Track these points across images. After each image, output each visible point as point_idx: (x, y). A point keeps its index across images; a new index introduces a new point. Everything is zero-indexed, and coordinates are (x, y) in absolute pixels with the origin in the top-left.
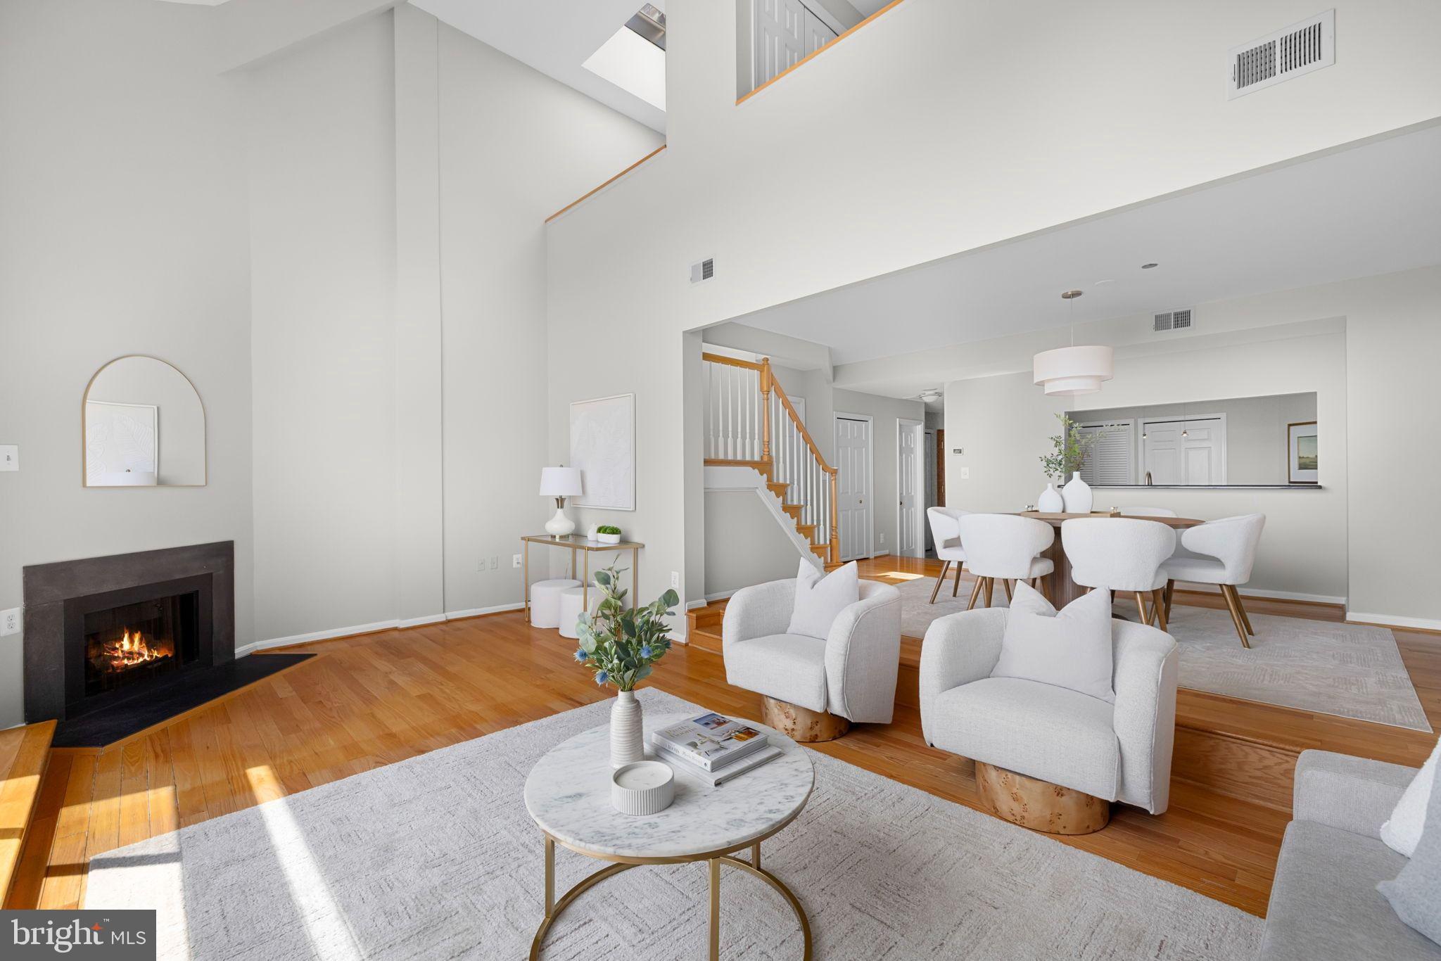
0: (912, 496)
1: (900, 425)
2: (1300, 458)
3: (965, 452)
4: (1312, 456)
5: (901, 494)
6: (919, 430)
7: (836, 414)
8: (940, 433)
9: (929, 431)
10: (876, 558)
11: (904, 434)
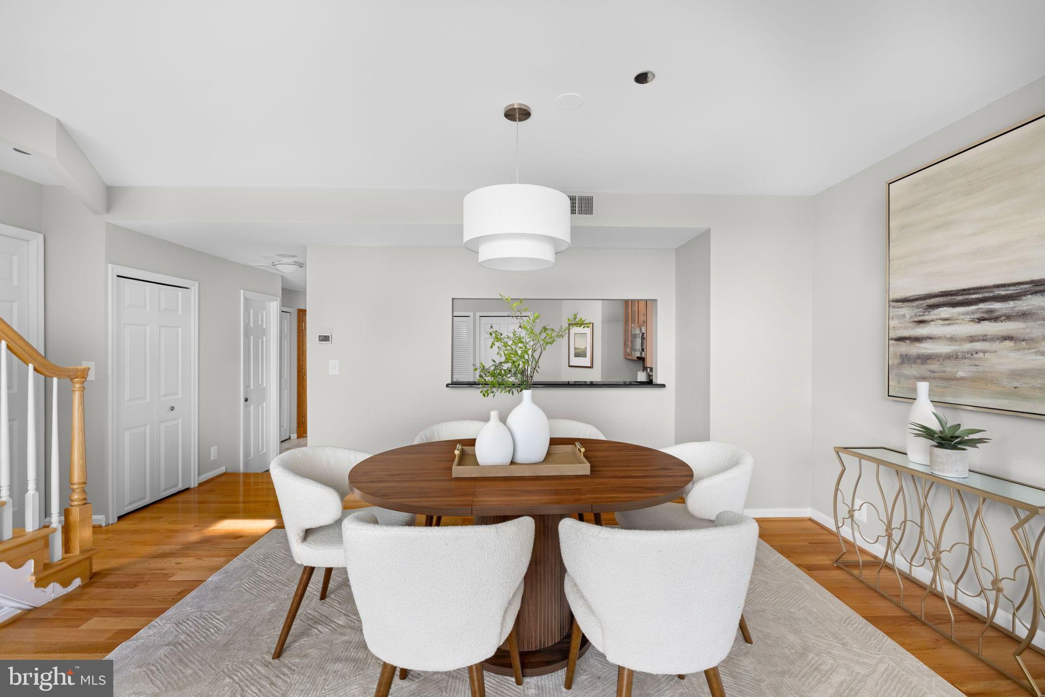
0: (264, 388)
1: (246, 299)
2: (575, 348)
3: (334, 339)
4: (583, 347)
5: (247, 387)
6: (274, 307)
7: (113, 270)
8: (302, 314)
9: (285, 309)
10: (200, 485)
11: (252, 311)
